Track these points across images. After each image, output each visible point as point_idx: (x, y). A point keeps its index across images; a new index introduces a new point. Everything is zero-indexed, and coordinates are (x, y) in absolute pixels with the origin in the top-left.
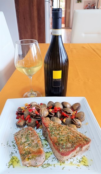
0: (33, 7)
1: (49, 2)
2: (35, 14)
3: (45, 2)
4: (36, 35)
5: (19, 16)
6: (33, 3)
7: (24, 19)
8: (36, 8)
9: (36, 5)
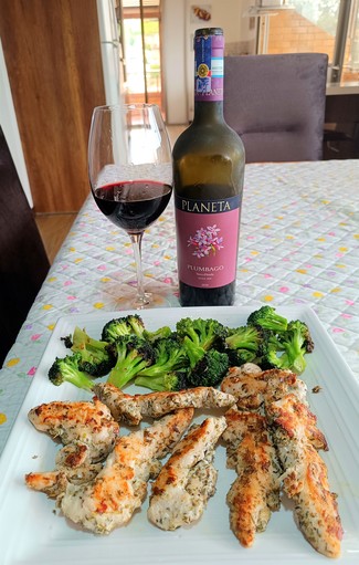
0: (64, 59)
1: (115, 46)
2: (73, 81)
3: (102, 45)
4: (79, 147)
5: (21, 91)
6: (63, 48)
7: (38, 97)
8: (73, 64)
9: (72, 54)
